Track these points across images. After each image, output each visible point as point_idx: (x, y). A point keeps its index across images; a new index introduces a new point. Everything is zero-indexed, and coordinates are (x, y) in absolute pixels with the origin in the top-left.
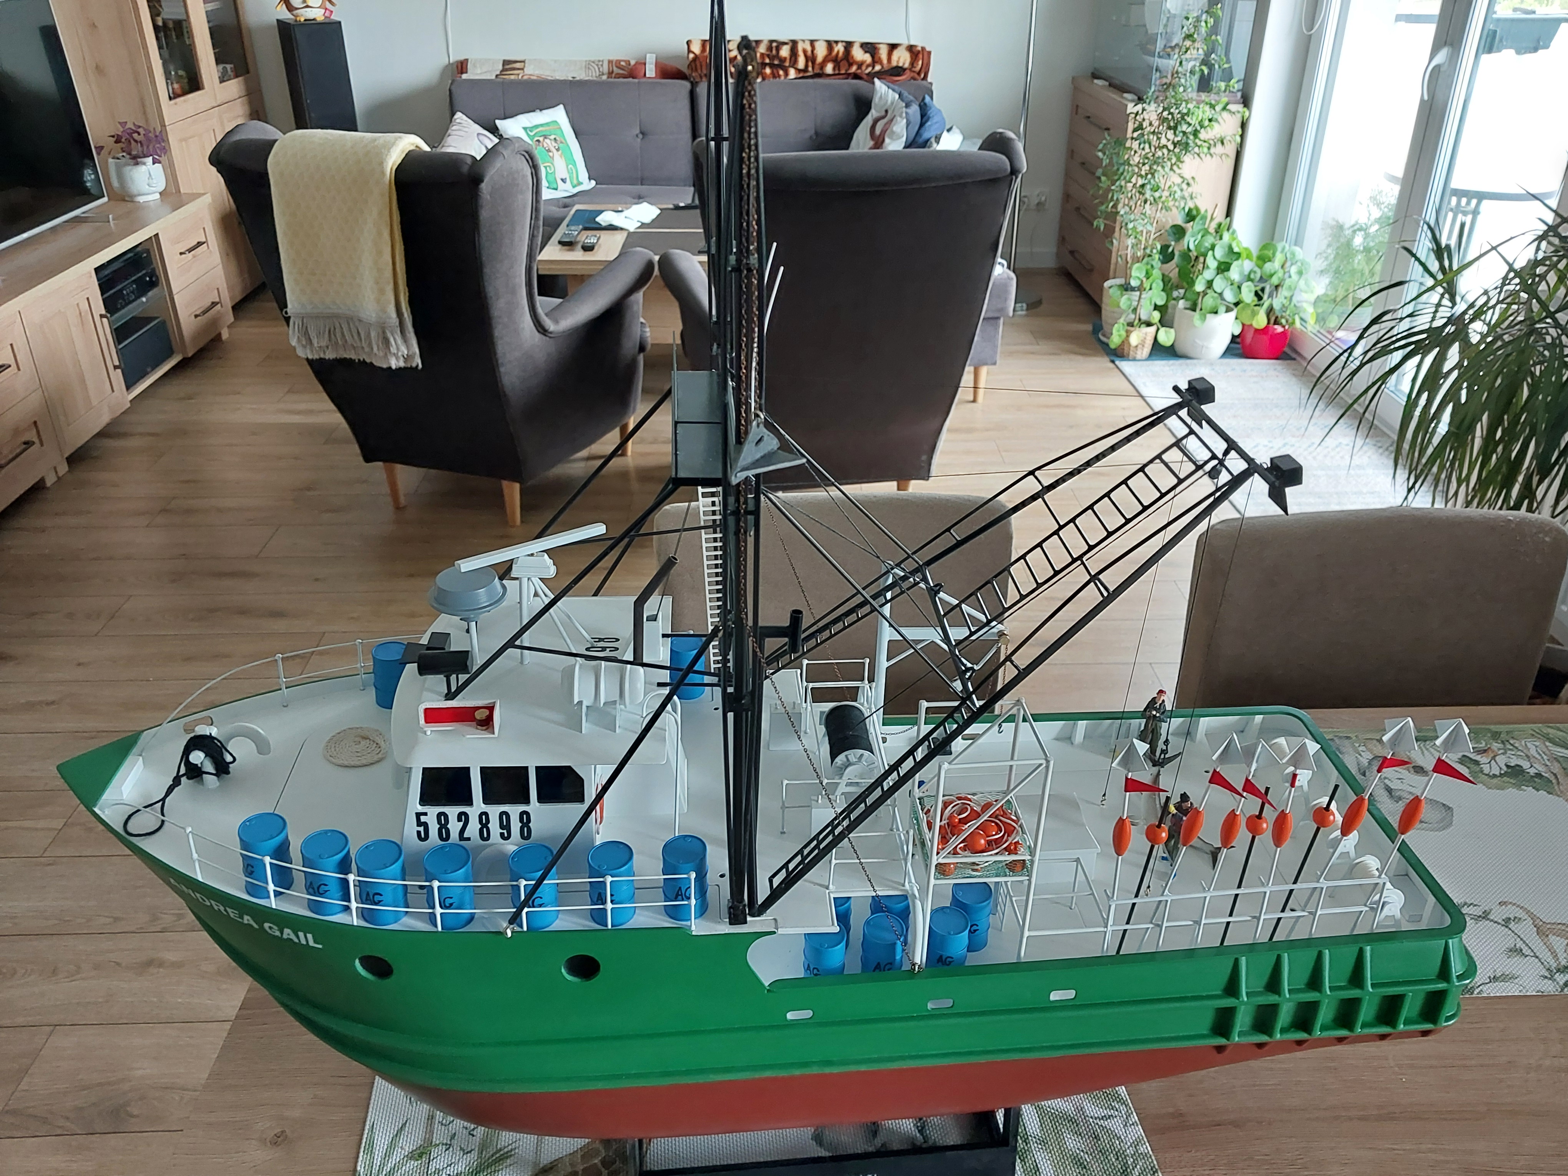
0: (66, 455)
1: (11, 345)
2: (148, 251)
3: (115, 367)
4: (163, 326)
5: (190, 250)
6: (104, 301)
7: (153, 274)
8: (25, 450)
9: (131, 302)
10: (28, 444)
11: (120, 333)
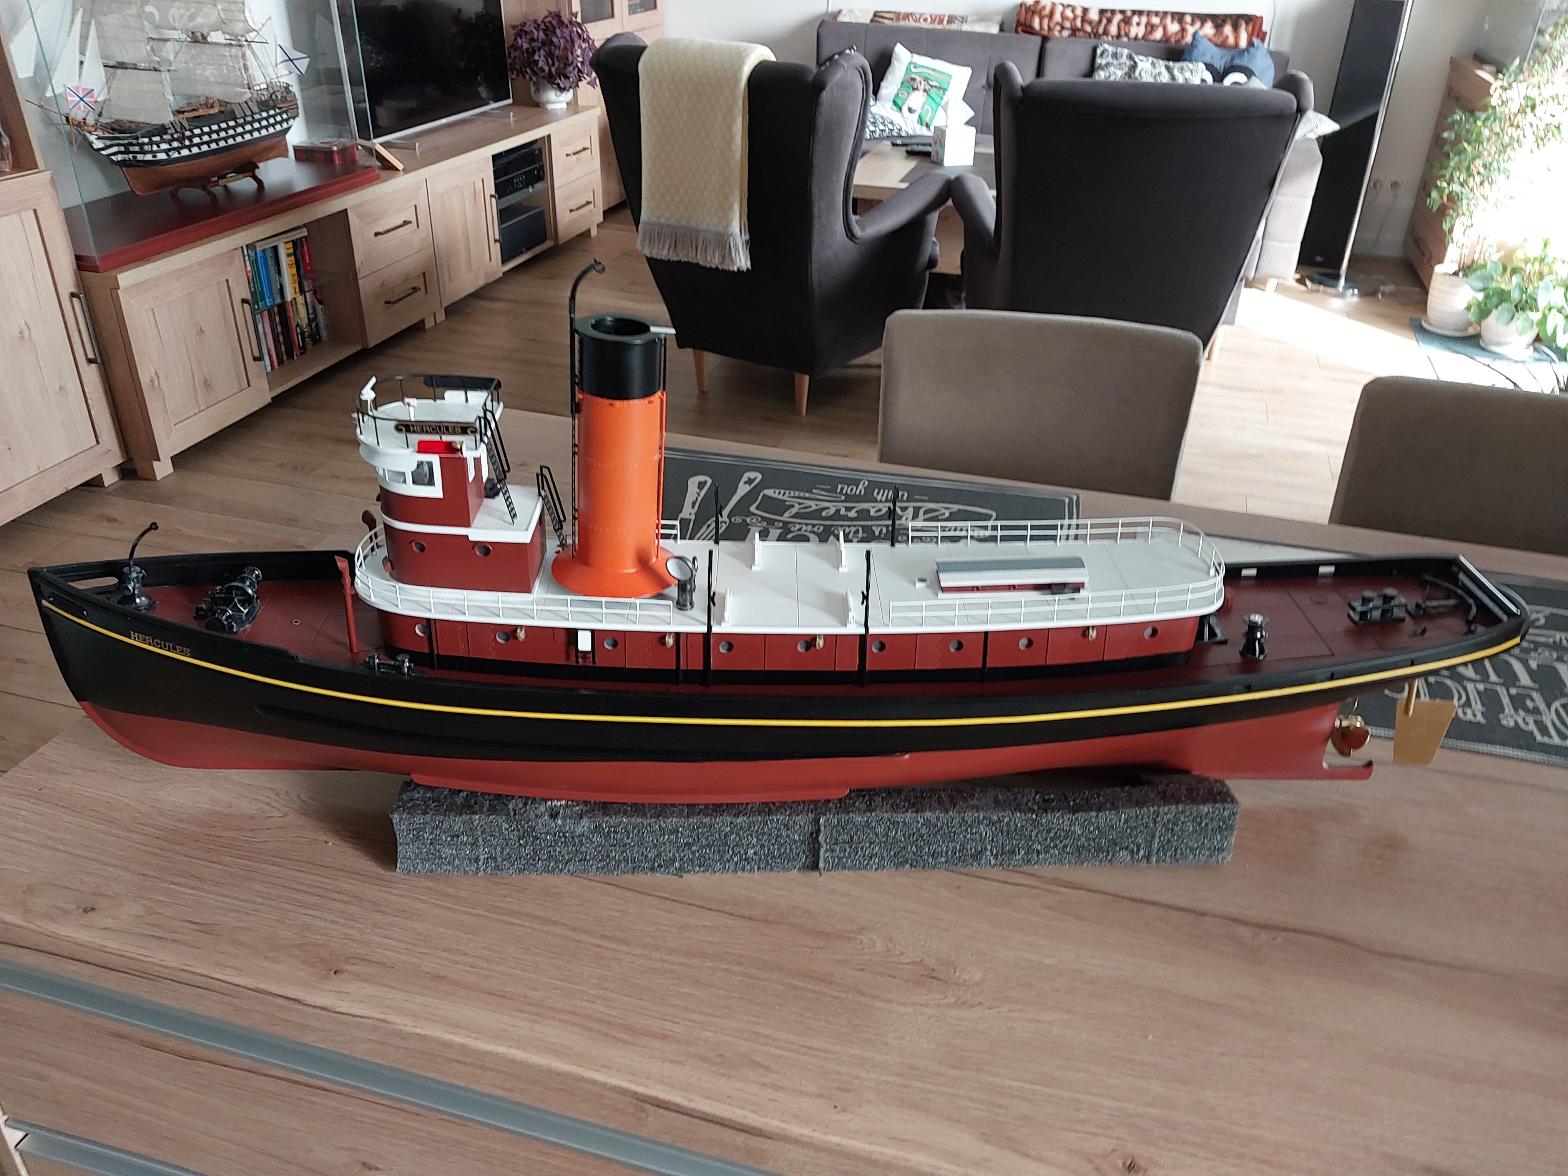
0: (445, 305)
1: (415, 206)
2: (540, 150)
3: (496, 241)
4: (542, 213)
5: (575, 154)
6: (496, 185)
7: (541, 169)
8: (411, 294)
9: (518, 190)
10: (415, 289)
11: (504, 214)
